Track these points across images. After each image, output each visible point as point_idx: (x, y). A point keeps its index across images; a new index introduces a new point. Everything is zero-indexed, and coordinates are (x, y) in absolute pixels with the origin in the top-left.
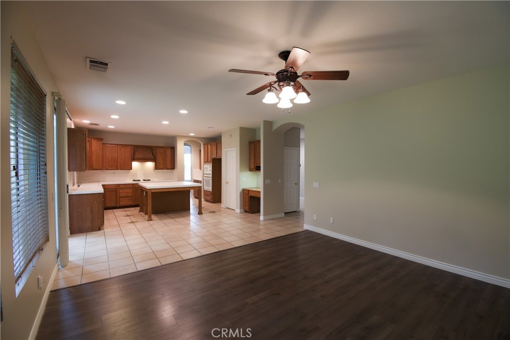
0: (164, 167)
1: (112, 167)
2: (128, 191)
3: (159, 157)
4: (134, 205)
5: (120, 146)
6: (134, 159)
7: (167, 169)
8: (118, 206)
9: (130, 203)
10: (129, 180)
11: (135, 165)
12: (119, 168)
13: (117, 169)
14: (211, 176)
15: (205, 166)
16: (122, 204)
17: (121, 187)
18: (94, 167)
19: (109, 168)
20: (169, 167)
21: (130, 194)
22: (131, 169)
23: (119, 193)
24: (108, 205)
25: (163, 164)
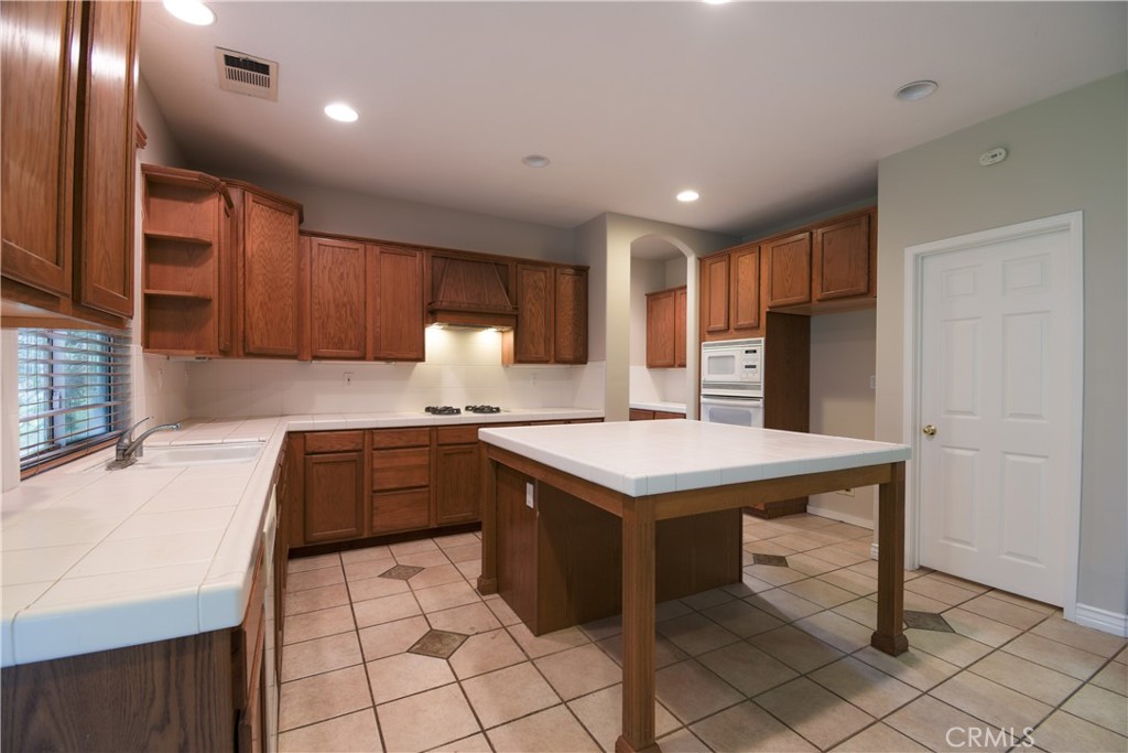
0: (547, 351)
1: (340, 344)
2: (413, 461)
3: (533, 309)
4: (433, 525)
5: (377, 249)
6: (433, 314)
7: (558, 361)
8: (366, 535)
9: (418, 520)
10: (411, 414)
11: (437, 337)
12: (369, 355)
13: (363, 358)
14: (760, 393)
15: (708, 352)
16: (382, 523)
17: (380, 441)
18: (256, 340)
19: (324, 351)
20: (567, 354)
21: (417, 479)
22: (422, 359)
23: (372, 470)
24: (320, 534)
25: (546, 341)
